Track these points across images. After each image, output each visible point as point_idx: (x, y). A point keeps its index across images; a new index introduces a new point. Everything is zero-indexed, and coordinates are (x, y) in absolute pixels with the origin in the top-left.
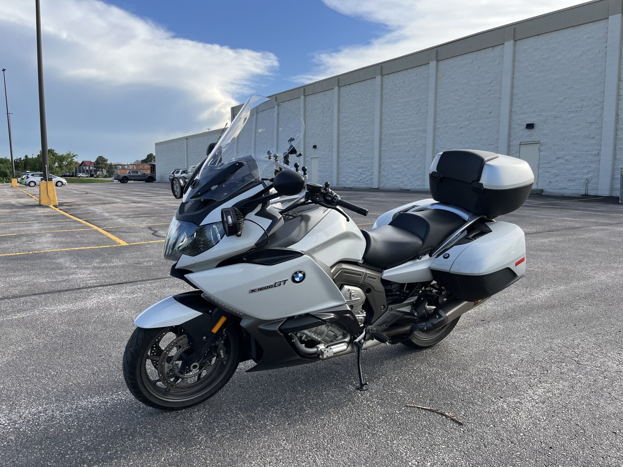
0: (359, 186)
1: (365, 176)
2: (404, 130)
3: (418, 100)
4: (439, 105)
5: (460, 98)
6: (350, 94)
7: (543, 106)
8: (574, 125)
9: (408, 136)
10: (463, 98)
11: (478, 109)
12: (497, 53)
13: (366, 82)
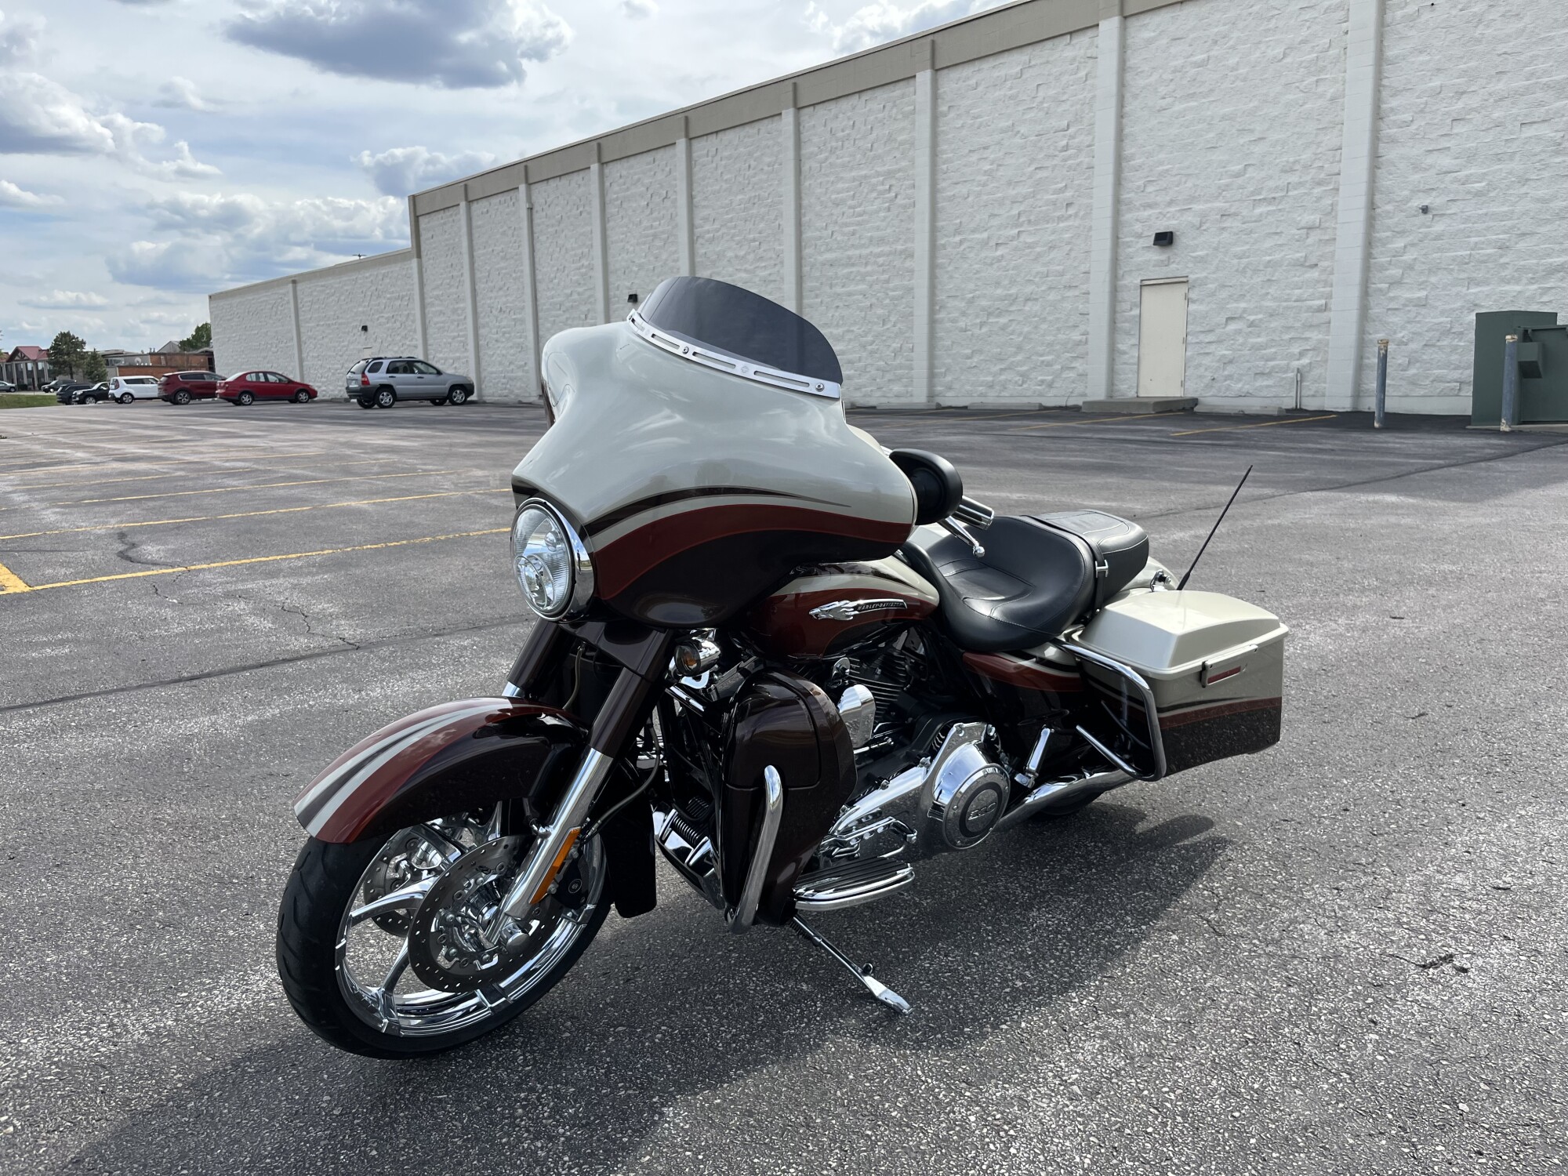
2: (857, 252)
3: (889, 174)
4: (942, 185)
5: (994, 166)
6: (718, 158)
7: (1195, 186)
8: (1269, 235)
9: (869, 268)
10: (1001, 168)
11: (1039, 197)
12: (1082, 51)
13: (757, 125)
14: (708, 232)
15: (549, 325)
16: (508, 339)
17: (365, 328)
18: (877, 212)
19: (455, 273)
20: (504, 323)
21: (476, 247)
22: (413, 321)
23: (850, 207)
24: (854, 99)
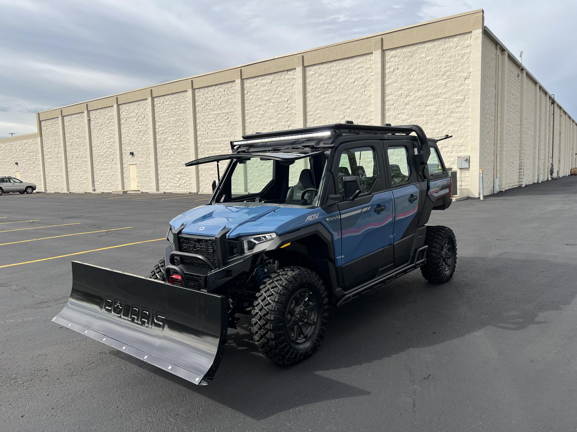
0: (179, 191)
1: (184, 182)
2: (217, 140)
3: (227, 113)
4: (246, 118)
5: (264, 112)
6: (164, 104)
10: (267, 113)
11: (279, 123)
12: (291, 76)
13: (178, 94)
14: (161, 131)
15: (97, 163)
16: (80, 168)
17: (17, 164)
18: (224, 126)
19: (57, 143)
20: (78, 162)
21: (66, 134)
22: (38, 161)
24: (214, 87)
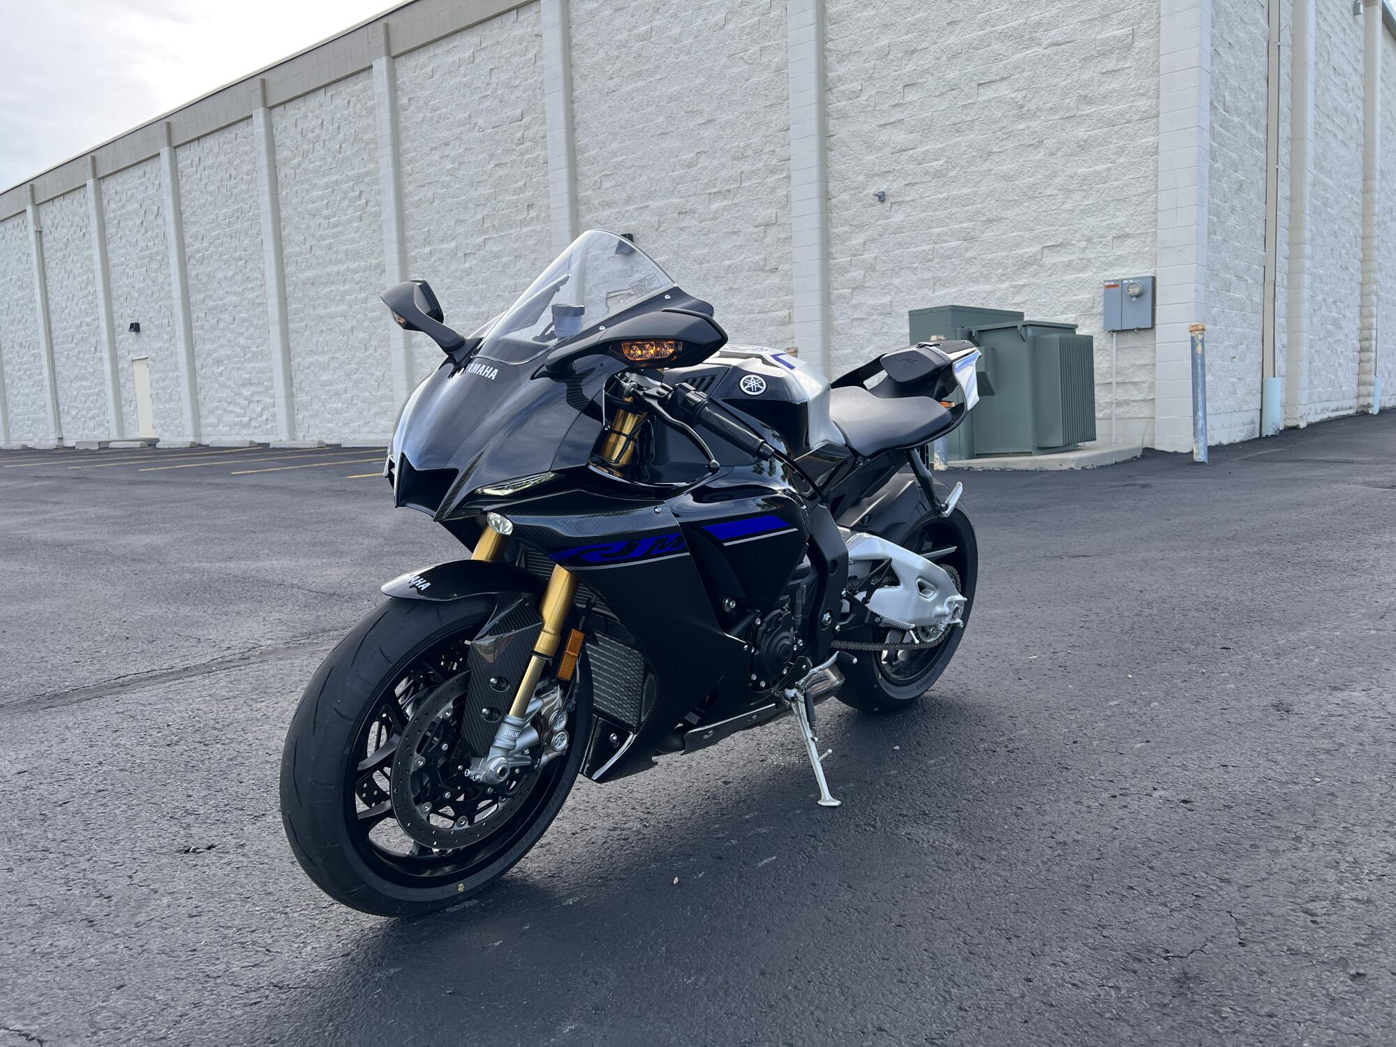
3: (358, 179)
5: (456, 164)
6: (201, 168)
7: (649, 179)
8: (727, 233)
9: (347, 286)
10: (463, 167)
11: (500, 198)
14: (198, 251)
15: (64, 360)
18: (350, 222)
20: (25, 359)
23: (326, 218)
24: (321, 95)
